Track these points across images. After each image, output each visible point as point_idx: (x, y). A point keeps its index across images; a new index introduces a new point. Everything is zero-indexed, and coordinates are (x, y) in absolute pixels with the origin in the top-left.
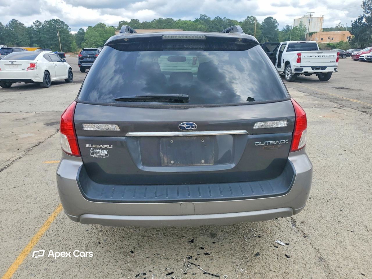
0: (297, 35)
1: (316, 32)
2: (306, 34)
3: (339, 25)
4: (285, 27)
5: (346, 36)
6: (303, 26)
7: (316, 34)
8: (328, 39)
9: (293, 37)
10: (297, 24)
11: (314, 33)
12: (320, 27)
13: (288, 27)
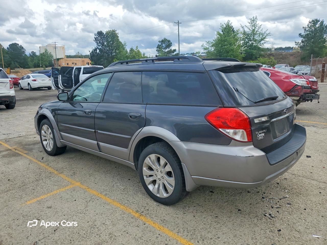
0: (46, 60)
1: (62, 58)
2: (53, 60)
3: (78, 54)
4: (30, 53)
5: (86, 62)
6: (49, 53)
7: (62, 60)
8: (73, 64)
9: (42, 62)
10: (43, 51)
11: (60, 59)
12: (64, 54)
13: (34, 53)
